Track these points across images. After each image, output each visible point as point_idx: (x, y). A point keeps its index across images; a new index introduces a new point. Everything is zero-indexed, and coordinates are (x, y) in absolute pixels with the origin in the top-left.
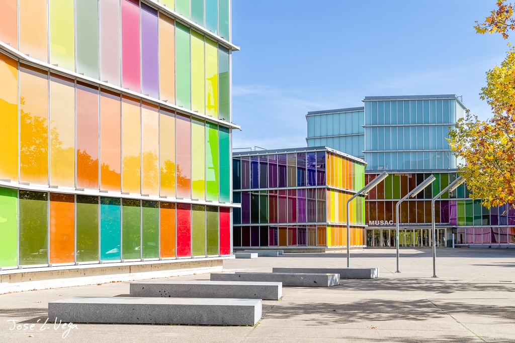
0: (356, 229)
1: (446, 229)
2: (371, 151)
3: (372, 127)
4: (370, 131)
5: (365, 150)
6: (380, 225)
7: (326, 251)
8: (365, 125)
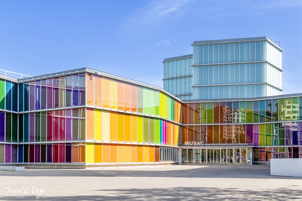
0: (143, 147)
1: (247, 149)
2: (198, 86)
3: (199, 66)
4: (197, 69)
5: (193, 85)
6: (193, 146)
7: (86, 168)
8: (193, 65)
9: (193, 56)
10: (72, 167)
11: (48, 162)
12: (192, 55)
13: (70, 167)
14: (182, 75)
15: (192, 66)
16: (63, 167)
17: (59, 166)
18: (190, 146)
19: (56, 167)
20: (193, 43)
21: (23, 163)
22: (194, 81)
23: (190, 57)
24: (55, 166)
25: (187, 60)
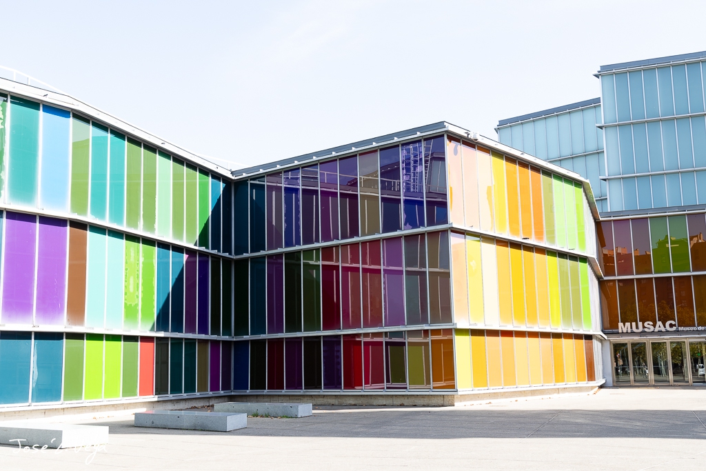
2: (621, 176)
3: (619, 125)
4: (615, 135)
5: (607, 174)
6: (643, 333)
7: (455, 404)
8: (602, 124)
9: (602, 103)
10: (406, 402)
11: (327, 386)
12: (598, 100)
13: (399, 402)
14: (575, 152)
15: (601, 128)
16: (375, 402)
17: (362, 399)
18: (633, 333)
19: (352, 401)
20: (599, 70)
21: (248, 392)
22: (611, 164)
23: (594, 103)
24: (347, 399)
25: (590, 114)
